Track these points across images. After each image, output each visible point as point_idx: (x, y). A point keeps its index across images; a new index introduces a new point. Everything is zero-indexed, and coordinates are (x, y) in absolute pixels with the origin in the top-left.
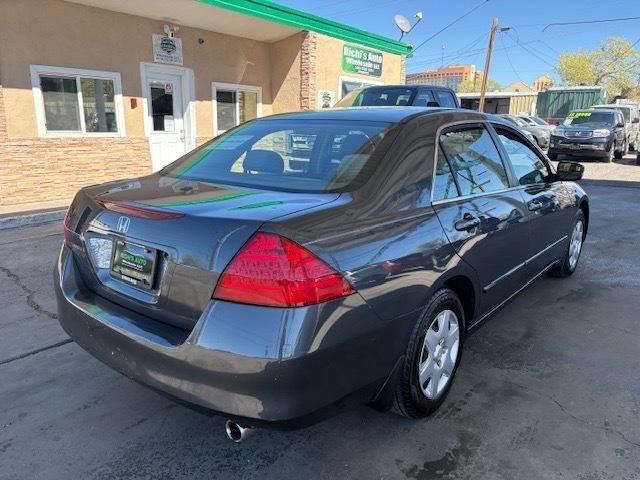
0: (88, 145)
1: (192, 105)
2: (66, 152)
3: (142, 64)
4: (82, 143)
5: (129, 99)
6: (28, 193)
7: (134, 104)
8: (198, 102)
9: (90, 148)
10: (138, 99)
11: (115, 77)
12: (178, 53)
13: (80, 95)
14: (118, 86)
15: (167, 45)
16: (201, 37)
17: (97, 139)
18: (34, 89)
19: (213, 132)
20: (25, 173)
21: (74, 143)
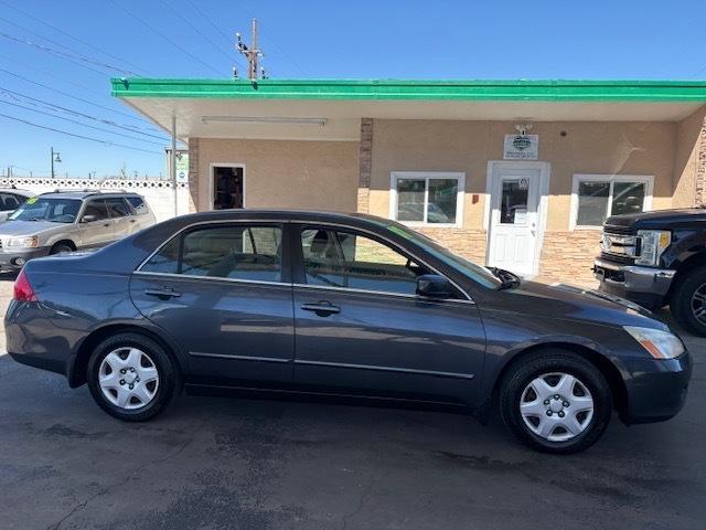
1: (544, 200)
3: (490, 163)
5: (470, 196)
7: (475, 200)
8: (552, 197)
10: (481, 196)
11: (460, 177)
12: (533, 149)
13: (427, 193)
14: (461, 184)
15: (521, 142)
16: (563, 130)
17: (434, 229)
18: (391, 190)
19: (567, 226)
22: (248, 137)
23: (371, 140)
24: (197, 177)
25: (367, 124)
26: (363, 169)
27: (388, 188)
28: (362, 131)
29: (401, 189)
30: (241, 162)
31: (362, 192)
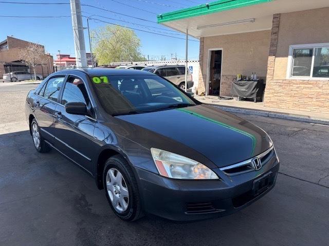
0: (310, 84)
2: (298, 87)
4: (308, 83)
6: (274, 104)
9: (311, 86)
17: (317, 81)
18: (289, 56)
20: (275, 94)
21: (303, 82)
22: (224, 34)
23: (278, 27)
24: (202, 57)
25: (277, 17)
26: (272, 45)
27: (287, 56)
28: (273, 22)
29: (296, 55)
30: (221, 47)
31: (271, 58)
